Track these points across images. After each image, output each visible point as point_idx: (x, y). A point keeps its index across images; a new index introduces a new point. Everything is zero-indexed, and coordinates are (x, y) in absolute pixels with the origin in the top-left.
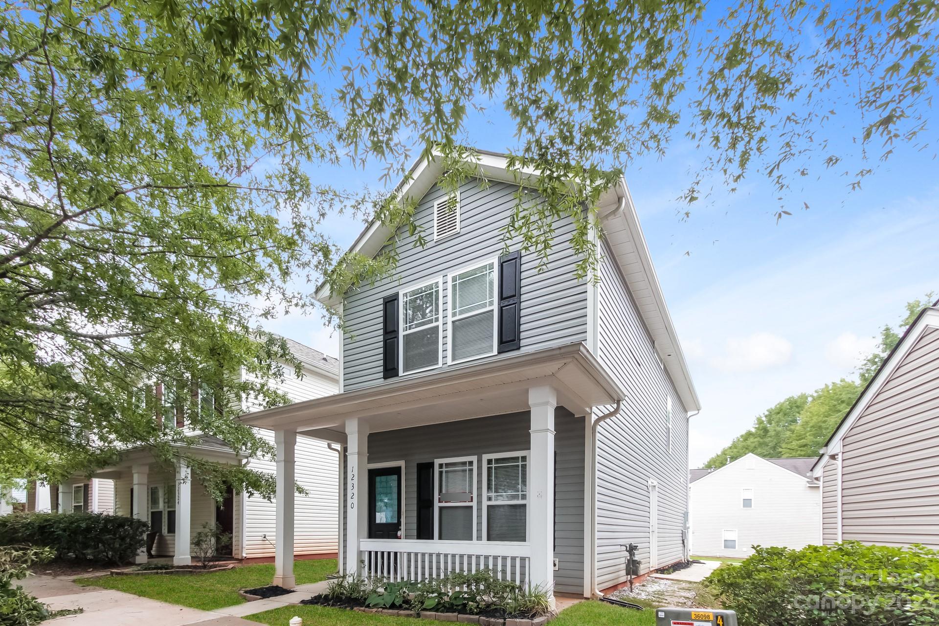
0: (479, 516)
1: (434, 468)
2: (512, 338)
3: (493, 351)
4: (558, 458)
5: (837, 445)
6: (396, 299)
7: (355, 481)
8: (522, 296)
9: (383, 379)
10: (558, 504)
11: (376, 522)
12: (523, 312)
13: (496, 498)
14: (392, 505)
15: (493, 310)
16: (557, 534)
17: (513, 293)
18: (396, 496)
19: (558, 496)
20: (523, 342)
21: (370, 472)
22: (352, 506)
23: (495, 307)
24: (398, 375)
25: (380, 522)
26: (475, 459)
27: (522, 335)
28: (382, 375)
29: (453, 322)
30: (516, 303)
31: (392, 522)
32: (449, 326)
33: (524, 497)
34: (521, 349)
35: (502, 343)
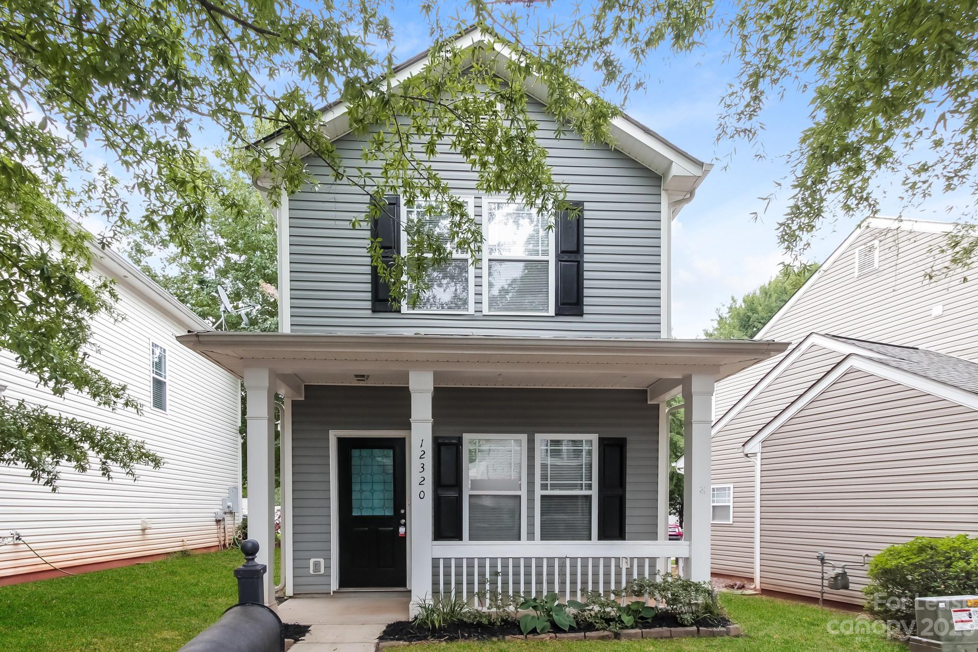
0: (531, 508)
1: (462, 445)
2: (574, 301)
3: (547, 311)
4: (629, 446)
5: (755, 446)
6: (395, 204)
7: (429, 461)
8: (585, 256)
9: (370, 312)
10: (628, 496)
11: (354, 514)
12: (586, 275)
13: (554, 487)
14: (382, 491)
15: (548, 261)
16: (628, 529)
17: (575, 249)
18: (390, 478)
19: (629, 488)
20: (586, 309)
21: (341, 441)
22: (422, 496)
23: (552, 258)
24: (399, 311)
25: (359, 514)
26: (524, 437)
27: (586, 301)
28: (369, 304)
29: (490, 260)
30: (578, 262)
31: (382, 514)
32: (485, 264)
33: (589, 487)
34: (584, 316)
35: (561, 304)
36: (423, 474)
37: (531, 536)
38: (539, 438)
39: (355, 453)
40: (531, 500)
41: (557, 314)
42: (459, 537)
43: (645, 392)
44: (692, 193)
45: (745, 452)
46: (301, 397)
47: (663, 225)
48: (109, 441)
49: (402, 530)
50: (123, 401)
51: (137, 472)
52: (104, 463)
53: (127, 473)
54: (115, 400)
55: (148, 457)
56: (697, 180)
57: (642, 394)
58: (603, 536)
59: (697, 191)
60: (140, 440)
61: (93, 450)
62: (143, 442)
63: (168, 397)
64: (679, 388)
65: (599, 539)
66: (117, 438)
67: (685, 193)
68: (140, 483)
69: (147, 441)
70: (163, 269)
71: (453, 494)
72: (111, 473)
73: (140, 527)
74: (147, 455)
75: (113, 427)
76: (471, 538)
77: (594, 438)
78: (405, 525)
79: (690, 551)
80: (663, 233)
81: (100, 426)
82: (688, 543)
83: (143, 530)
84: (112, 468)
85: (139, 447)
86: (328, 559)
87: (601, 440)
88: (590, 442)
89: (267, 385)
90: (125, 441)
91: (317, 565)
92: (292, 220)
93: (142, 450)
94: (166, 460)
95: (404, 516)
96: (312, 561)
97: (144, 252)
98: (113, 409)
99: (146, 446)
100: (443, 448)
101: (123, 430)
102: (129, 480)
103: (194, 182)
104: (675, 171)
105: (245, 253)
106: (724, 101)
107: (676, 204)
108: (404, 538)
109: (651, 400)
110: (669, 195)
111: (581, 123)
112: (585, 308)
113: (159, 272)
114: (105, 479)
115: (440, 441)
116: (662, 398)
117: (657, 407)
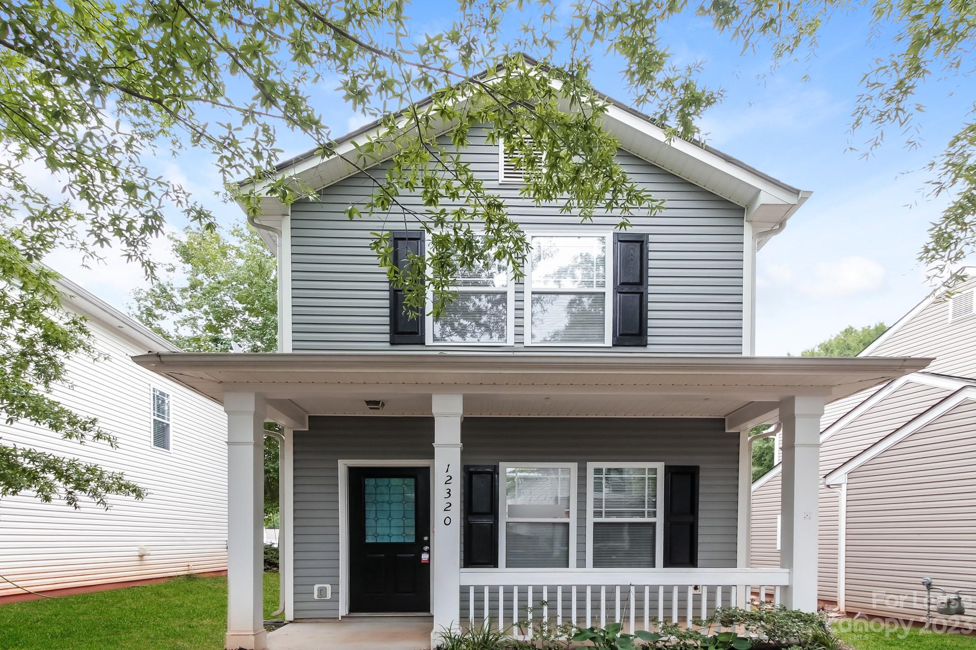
1: (498, 474)
2: (636, 331)
3: (603, 341)
4: (702, 474)
5: (840, 477)
6: (419, 239)
7: (456, 486)
8: (649, 287)
9: (388, 344)
10: (701, 523)
11: (367, 541)
12: (651, 306)
13: (609, 514)
14: (402, 519)
15: (604, 293)
16: (701, 556)
17: (638, 280)
18: (411, 507)
19: (701, 515)
20: (650, 340)
21: (352, 471)
22: (447, 522)
23: (609, 290)
24: (423, 344)
25: (374, 541)
26: (573, 466)
27: (650, 331)
28: (387, 337)
29: (533, 293)
30: (642, 293)
31: (401, 540)
32: (528, 297)
33: (654, 514)
34: (648, 346)
35: (620, 335)
36: (449, 500)
37: (581, 563)
38: (591, 466)
39: (370, 482)
40: (581, 527)
41: (614, 345)
42: (494, 563)
43: (723, 420)
44: (782, 224)
45: (827, 484)
46: (304, 426)
47: (747, 256)
48: (77, 472)
49: (425, 557)
50: (93, 433)
51: (109, 501)
52: (70, 493)
53: (98, 503)
54: (83, 432)
55: (128, 488)
56: (791, 208)
57: (719, 423)
58: (670, 562)
59: (788, 222)
60: (117, 471)
61: (60, 480)
62: (122, 474)
63: (171, 438)
64: (776, 412)
65: (665, 566)
66: (88, 469)
67: (772, 225)
68: (113, 512)
69: (126, 472)
70: (176, 331)
71: (486, 521)
72: (77, 503)
73: (137, 553)
74: (127, 486)
75: (82, 459)
76: (509, 565)
77: (660, 466)
78: (428, 552)
79: (791, 579)
80: (746, 265)
81: (68, 457)
82: (787, 570)
83: (141, 556)
84: (80, 498)
85: (117, 479)
86: (335, 585)
87: (668, 469)
88: (654, 471)
89: (253, 409)
90: (99, 472)
91: (322, 591)
92: (294, 256)
93: (122, 482)
94: (149, 491)
95: (428, 543)
96: (316, 587)
97: (156, 317)
98: (81, 442)
99: (125, 478)
100: (475, 477)
101: (95, 462)
102: (101, 509)
103: (146, 188)
104: (763, 199)
105: (261, 314)
106: (866, 80)
107: (762, 236)
108: (427, 565)
109: (730, 428)
110: (754, 227)
111: (665, 111)
112: (649, 338)
113: (172, 334)
114: (72, 508)
115: (472, 470)
116: (742, 426)
117: (737, 436)
